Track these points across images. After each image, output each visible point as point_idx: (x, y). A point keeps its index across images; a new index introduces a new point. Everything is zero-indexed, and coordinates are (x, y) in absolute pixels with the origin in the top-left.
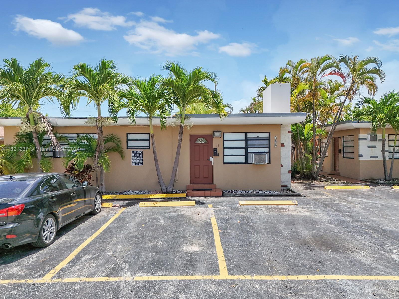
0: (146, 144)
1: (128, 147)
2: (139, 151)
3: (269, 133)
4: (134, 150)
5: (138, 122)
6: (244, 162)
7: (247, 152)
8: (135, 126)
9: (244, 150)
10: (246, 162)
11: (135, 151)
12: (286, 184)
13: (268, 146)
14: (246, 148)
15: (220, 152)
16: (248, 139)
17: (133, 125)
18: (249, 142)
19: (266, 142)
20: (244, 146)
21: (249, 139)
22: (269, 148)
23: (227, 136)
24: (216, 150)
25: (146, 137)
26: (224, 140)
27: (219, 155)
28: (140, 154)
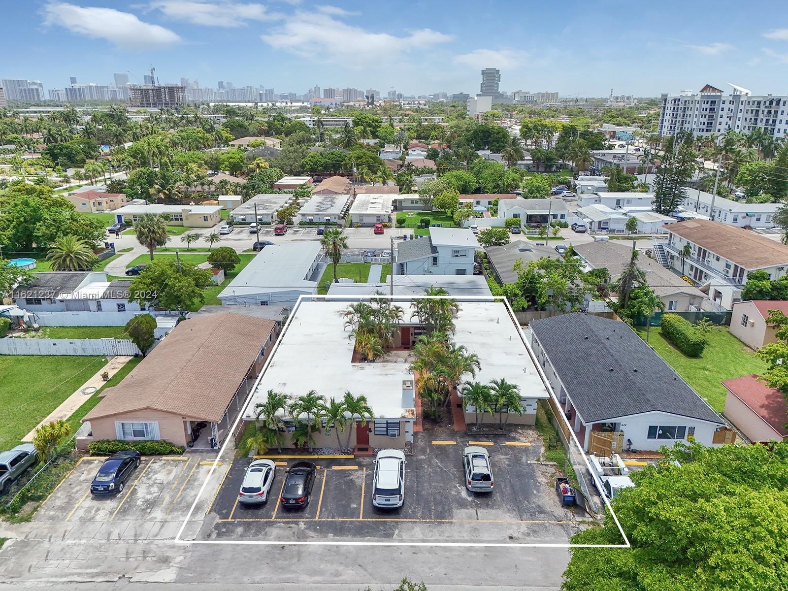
10: (387, 435)
14: (387, 427)
18: (388, 424)
19: (398, 425)
22: (399, 428)
23: (377, 422)
24: (370, 429)
26: (375, 424)
27: (372, 431)
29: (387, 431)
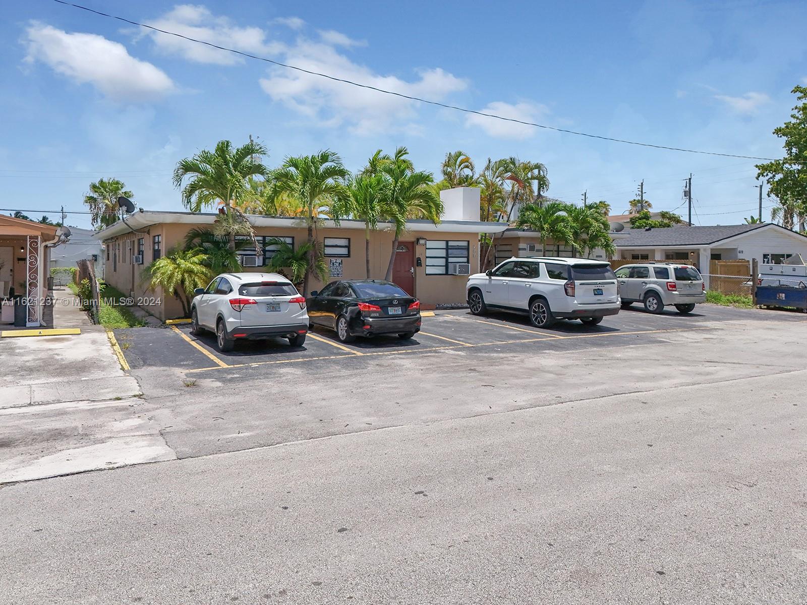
0: (344, 251)
1: (325, 255)
2: (339, 260)
3: (468, 241)
5: (344, 224)
6: (444, 273)
7: (447, 262)
8: (339, 229)
9: (444, 260)
10: (447, 274)
11: (333, 260)
13: (467, 256)
14: (447, 258)
15: (423, 262)
16: (449, 247)
17: (337, 229)
18: (450, 251)
19: (465, 252)
20: (444, 255)
21: (451, 248)
22: (468, 257)
23: (430, 244)
24: (419, 259)
25: (343, 242)
26: (426, 249)
27: (422, 265)
28: (340, 263)
29: (447, 266)
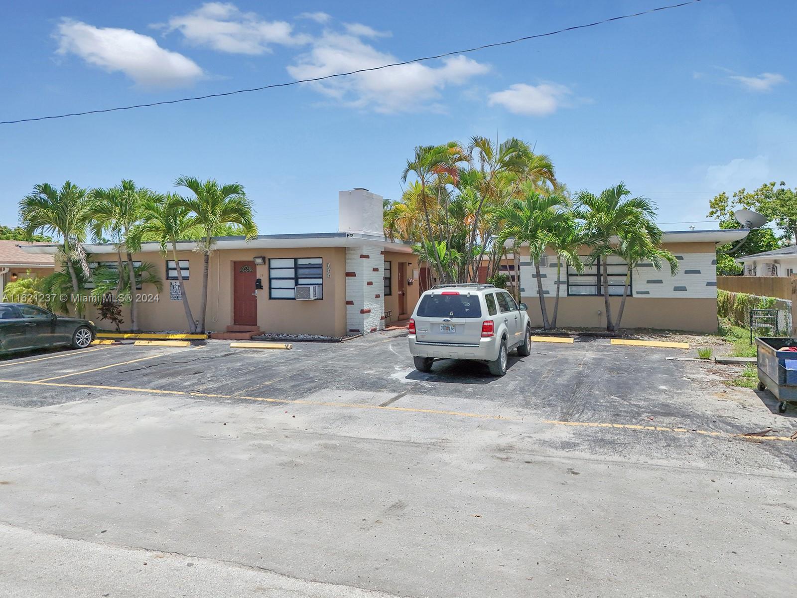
1: (168, 278)
2: (178, 283)
3: (322, 258)
4: (172, 281)
6: (294, 296)
7: (296, 283)
9: (293, 281)
12: (359, 329)
13: (321, 276)
14: (296, 279)
15: (265, 284)
16: (299, 266)
18: (300, 271)
19: (319, 272)
20: (293, 276)
22: (322, 278)
23: (274, 264)
24: (259, 281)
25: (185, 264)
26: (270, 268)
27: (264, 287)
29: (296, 289)
